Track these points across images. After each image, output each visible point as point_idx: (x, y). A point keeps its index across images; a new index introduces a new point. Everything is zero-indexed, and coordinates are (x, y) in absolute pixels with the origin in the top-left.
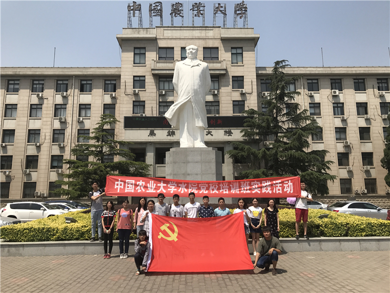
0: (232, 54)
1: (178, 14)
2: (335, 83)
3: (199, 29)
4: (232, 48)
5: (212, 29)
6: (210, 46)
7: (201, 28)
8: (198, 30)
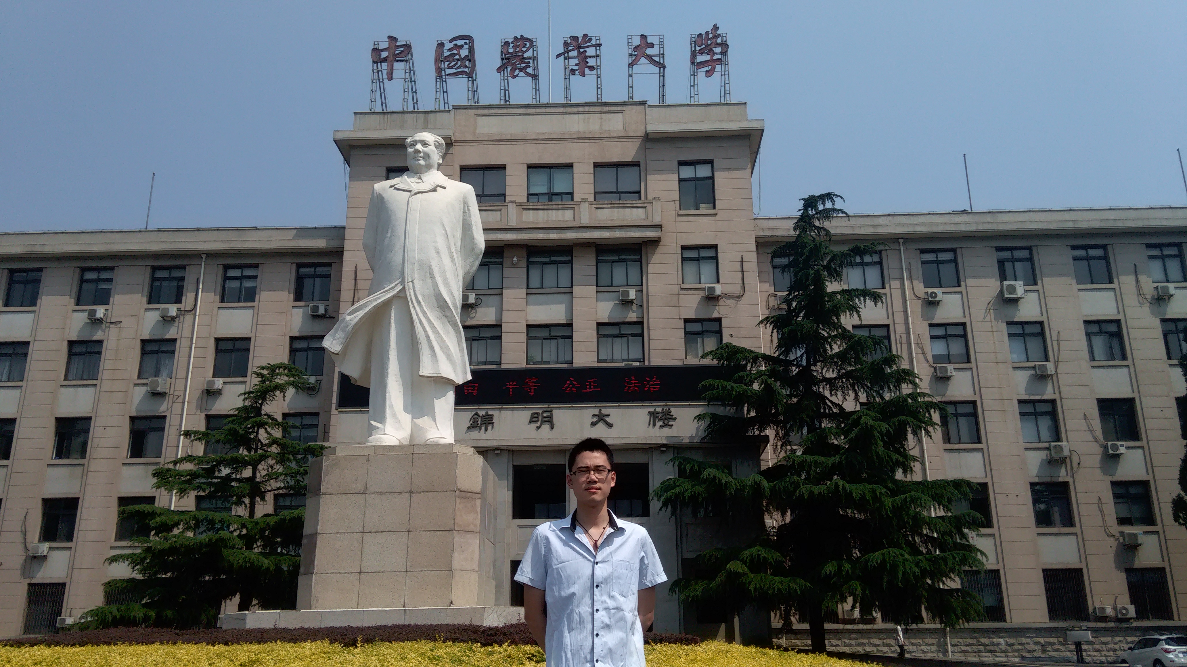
0: (681, 180)
1: (521, 70)
2: (1013, 260)
3: (581, 109)
4: (681, 163)
5: (619, 108)
6: (615, 159)
7: (587, 109)
8: (578, 113)
